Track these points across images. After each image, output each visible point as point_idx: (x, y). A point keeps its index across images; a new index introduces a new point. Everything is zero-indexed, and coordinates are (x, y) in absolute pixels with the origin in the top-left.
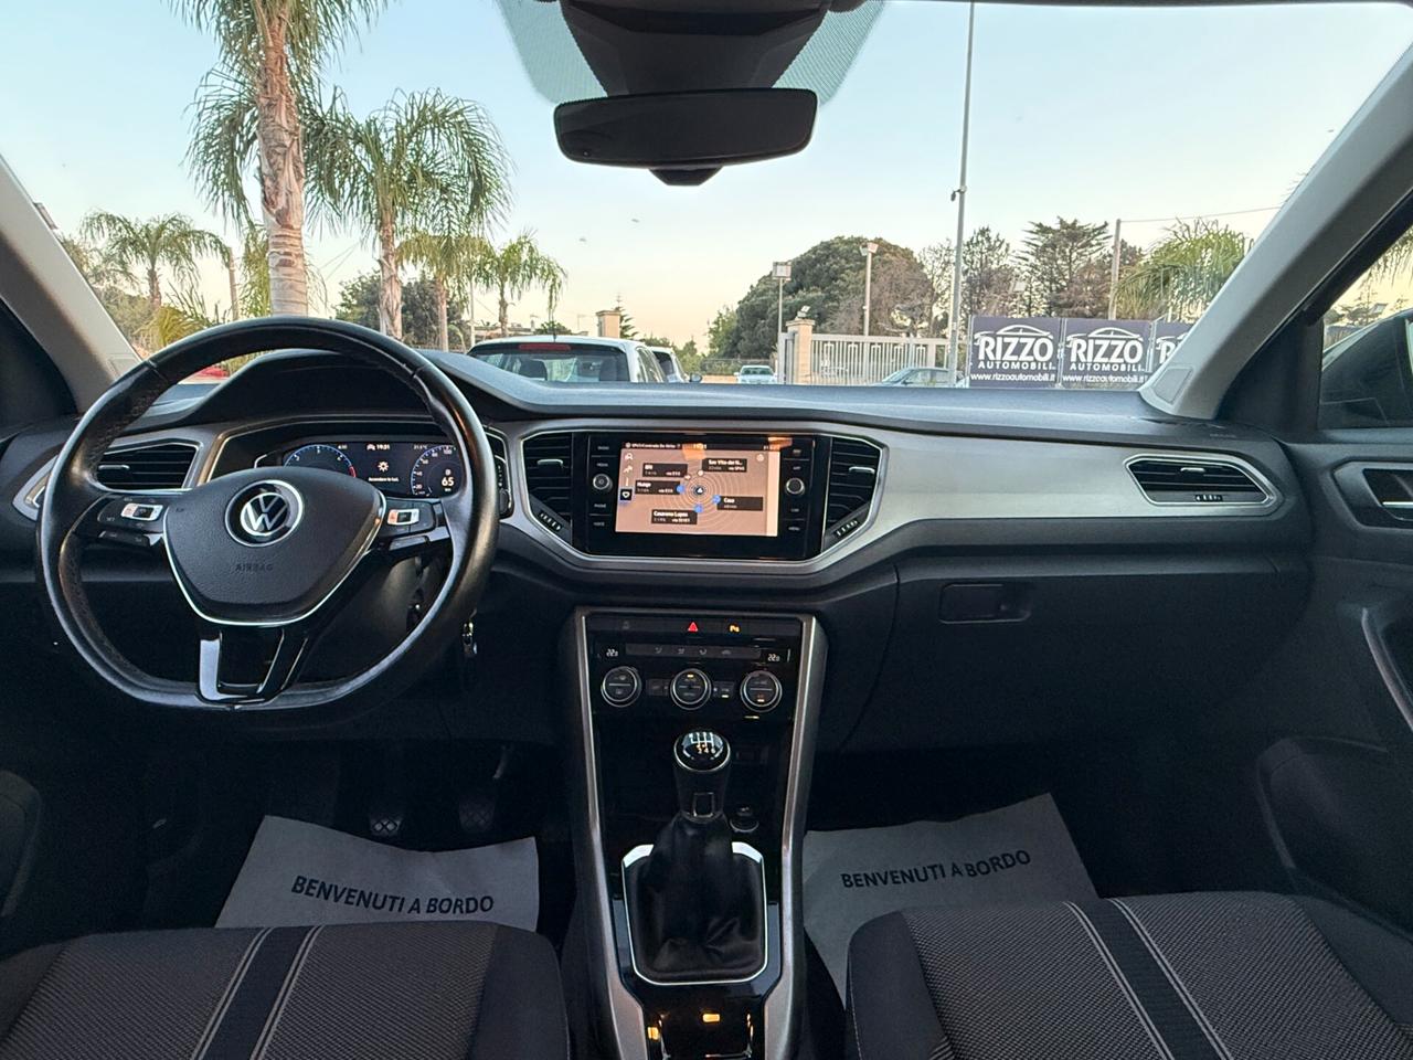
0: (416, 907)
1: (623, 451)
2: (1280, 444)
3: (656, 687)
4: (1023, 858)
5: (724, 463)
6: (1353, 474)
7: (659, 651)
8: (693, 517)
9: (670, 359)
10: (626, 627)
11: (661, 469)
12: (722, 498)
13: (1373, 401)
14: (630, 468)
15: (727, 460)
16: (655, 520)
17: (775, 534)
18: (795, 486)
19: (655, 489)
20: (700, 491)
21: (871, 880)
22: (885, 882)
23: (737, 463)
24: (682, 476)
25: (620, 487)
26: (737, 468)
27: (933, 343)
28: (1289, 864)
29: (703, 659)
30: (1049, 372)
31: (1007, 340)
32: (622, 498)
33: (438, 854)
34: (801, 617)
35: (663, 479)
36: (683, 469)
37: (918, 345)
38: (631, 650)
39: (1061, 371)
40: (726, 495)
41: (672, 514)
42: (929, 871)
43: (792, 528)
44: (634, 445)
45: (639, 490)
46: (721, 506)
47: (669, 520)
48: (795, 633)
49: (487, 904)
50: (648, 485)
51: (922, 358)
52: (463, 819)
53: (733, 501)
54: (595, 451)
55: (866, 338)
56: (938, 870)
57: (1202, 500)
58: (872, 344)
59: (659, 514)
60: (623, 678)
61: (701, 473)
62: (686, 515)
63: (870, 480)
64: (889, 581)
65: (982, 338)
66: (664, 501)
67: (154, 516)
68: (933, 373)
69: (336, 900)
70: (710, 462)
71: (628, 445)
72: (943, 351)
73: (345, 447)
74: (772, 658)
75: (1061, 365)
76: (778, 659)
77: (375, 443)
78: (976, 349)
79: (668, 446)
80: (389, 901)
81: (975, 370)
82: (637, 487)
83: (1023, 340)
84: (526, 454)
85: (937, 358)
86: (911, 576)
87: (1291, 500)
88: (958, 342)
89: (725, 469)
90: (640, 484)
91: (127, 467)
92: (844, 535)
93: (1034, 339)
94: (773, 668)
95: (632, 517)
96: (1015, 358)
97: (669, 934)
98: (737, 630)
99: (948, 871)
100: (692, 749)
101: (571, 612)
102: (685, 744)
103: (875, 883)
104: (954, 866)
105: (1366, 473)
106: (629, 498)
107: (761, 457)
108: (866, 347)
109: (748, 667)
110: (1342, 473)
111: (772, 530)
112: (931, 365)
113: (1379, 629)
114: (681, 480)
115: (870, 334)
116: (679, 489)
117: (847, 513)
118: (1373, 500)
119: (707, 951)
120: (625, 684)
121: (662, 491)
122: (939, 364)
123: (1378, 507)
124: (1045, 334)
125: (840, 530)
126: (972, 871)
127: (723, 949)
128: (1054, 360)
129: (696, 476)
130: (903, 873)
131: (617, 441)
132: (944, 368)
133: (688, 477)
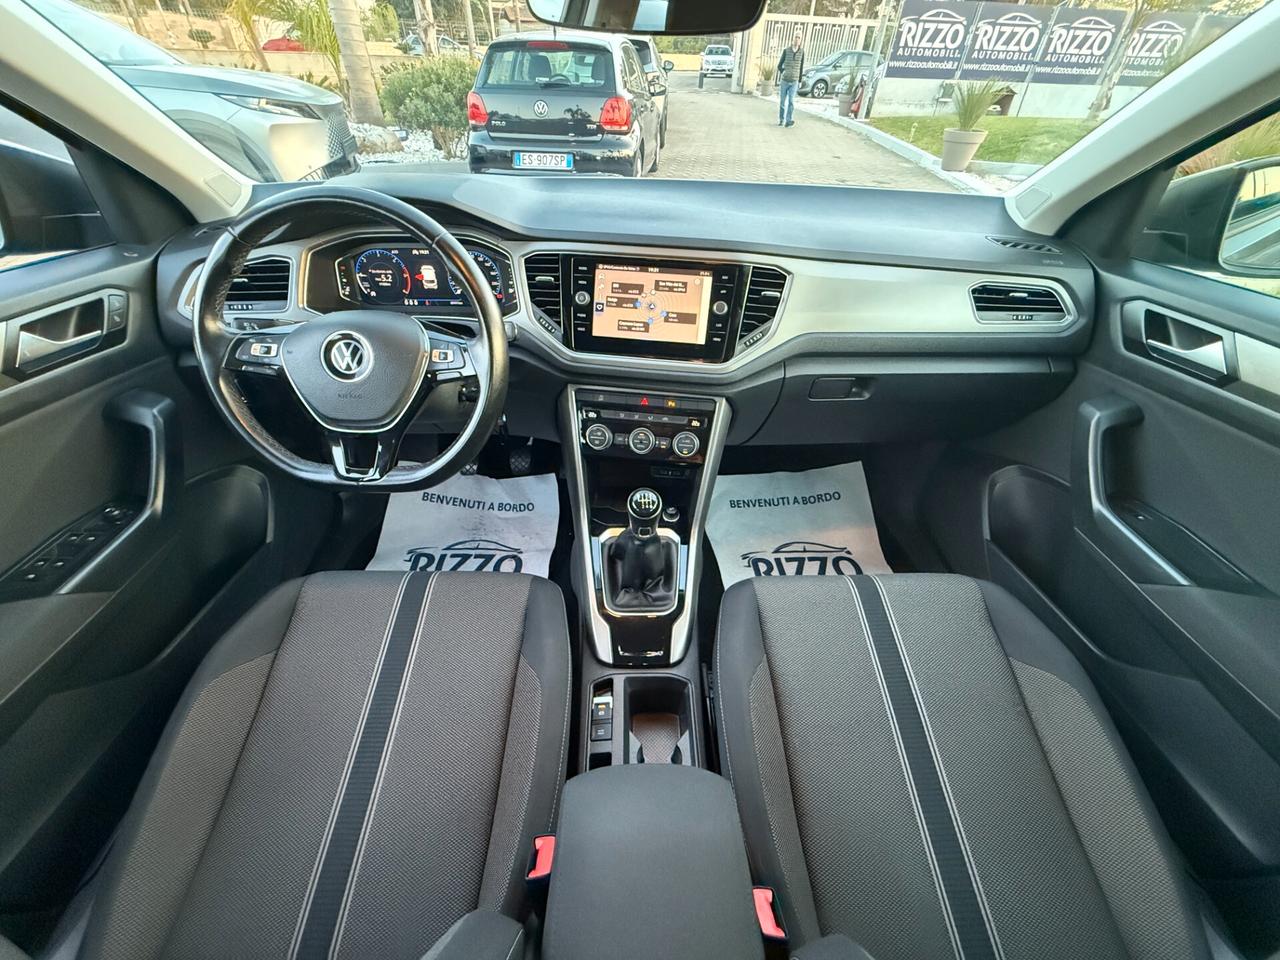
0: (492, 507)
1: (597, 271)
2: (1094, 269)
3: (620, 439)
4: (837, 496)
5: (670, 284)
6: (1138, 310)
7: (622, 416)
8: (646, 327)
9: (648, 48)
10: (601, 398)
11: (625, 288)
12: (668, 313)
13: (1184, 237)
14: (602, 286)
15: (673, 282)
16: (620, 328)
17: (703, 343)
18: (720, 308)
19: (620, 303)
20: (652, 307)
21: (747, 504)
22: (754, 506)
23: (680, 285)
24: (640, 294)
25: (596, 301)
26: (680, 289)
27: (865, 23)
28: (987, 535)
29: (652, 423)
30: (954, 60)
31: (927, 25)
32: (597, 310)
33: (502, 480)
34: (716, 399)
35: (626, 295)
36: (640, 288)
37: (853, 26)
38: (605, 414)
39: (964, 59)
40: (671, 310)
41: (631, 324)
42: (781, 501)
43: (715, 339)
44: (606, 266)
45: (609, 305)
46: (667, 320)
47: (630, 329)
48: (712, 409)
49: (531, 507)
50: (616, 300)
51: (854, 38)
52: (513, 467)
53: (675, 316)
54: (576, 271)
55: (811, 19)
56: (785, 500)
57: (1017, 319)
58: (815, 25)
59: (624, 323)
60: (599, 434)
61: (654, 292)
62: (642, 325)
63: (776, 301)
64: (778, 375)
65: (907, 24)
66: (626, 313)
67: (273, 353)
68: (860, 55)
69: (448, 503)
70: (661, 284)
71: (601, 266)
72: (872, 32)
73: (396, 252)
74: (695, 423)
75: (966, 51)
76: (698, 424)
77: (418, 250)
78: (899, 34)
79: (630, 268)
80: (477, 504)
81: (894, 57)
82: (607, 302)
83: (941, 26)
84: (528, 270)
85: (866, 40)
86: (793, 372)
87: (1083, 321)
88: (887, 23)
89: (671, 289)
90: (609, 299)
91: (246, 280)
92: (751, 345)
93: (949, 25)
94: (695, 430)
95: (604, 325)
96: (929, 45)
97: (626, 587)
98: (673, 404)
99: (791, 501)
100: (639, 504)
101: (566, 387)
102: (635, 499)
103: (749, 506)
104: (795, 498)
105: (1149, 313)
106: (602, 310)
107: (698, 282)
108: (810, 26)
109: (680, 429)
110: (1131, 306)
111: (701, 340)
112: (859, 49)
113: (1103, 427)
114: (639, 297)
115: (815, 14)
116: (638, 304)
117: (756, 327)
118: (1141, 334)
119: (645, 595)
120: (602, 437)
121: (625, 305)
122: (866, 47)
123: (1143, 343)
124: (962, 19)
125: (749, 341)
126: (805, 501)
127: (654, 595)
128: (961, 48)
129: (650, 295)
130: (765, 501)
131: (592, 262)
132: (870, 52)
133: (643, 295)
